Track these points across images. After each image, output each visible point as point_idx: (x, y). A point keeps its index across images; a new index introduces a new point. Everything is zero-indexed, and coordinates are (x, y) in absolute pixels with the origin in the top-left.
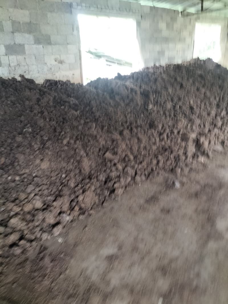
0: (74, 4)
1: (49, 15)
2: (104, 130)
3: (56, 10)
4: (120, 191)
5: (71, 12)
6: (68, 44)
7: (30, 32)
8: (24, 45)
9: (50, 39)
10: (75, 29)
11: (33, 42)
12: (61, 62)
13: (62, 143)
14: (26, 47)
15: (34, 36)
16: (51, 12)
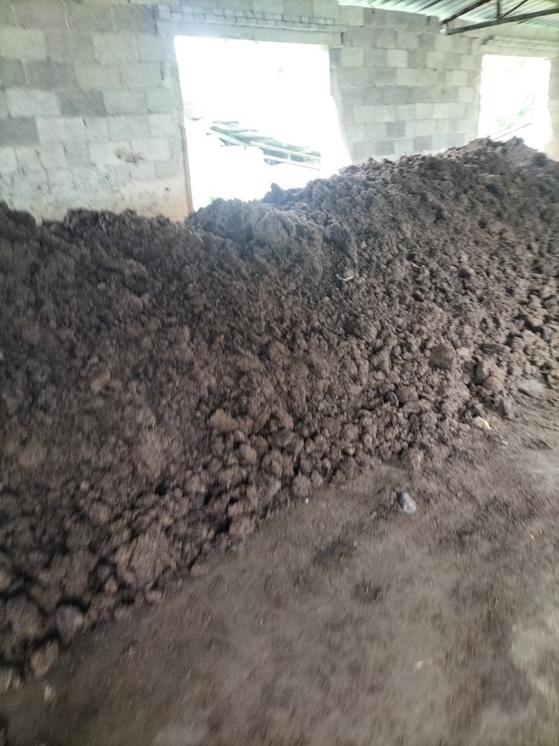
0: (163, 9)
1: (97, 39)
2: (216, 346)
3: (115, 27)
4: (243, 528)
5: (156, 31)
6: (150, 112)
7: (48, 85)
8: (33, 119)
9: (102, 102)
10: (167, 72)
11: (57, 111)
12: (133, 159)
13: (88, 388)
14: (40, 124)
15: (60, 95)
16: (102, 31)
